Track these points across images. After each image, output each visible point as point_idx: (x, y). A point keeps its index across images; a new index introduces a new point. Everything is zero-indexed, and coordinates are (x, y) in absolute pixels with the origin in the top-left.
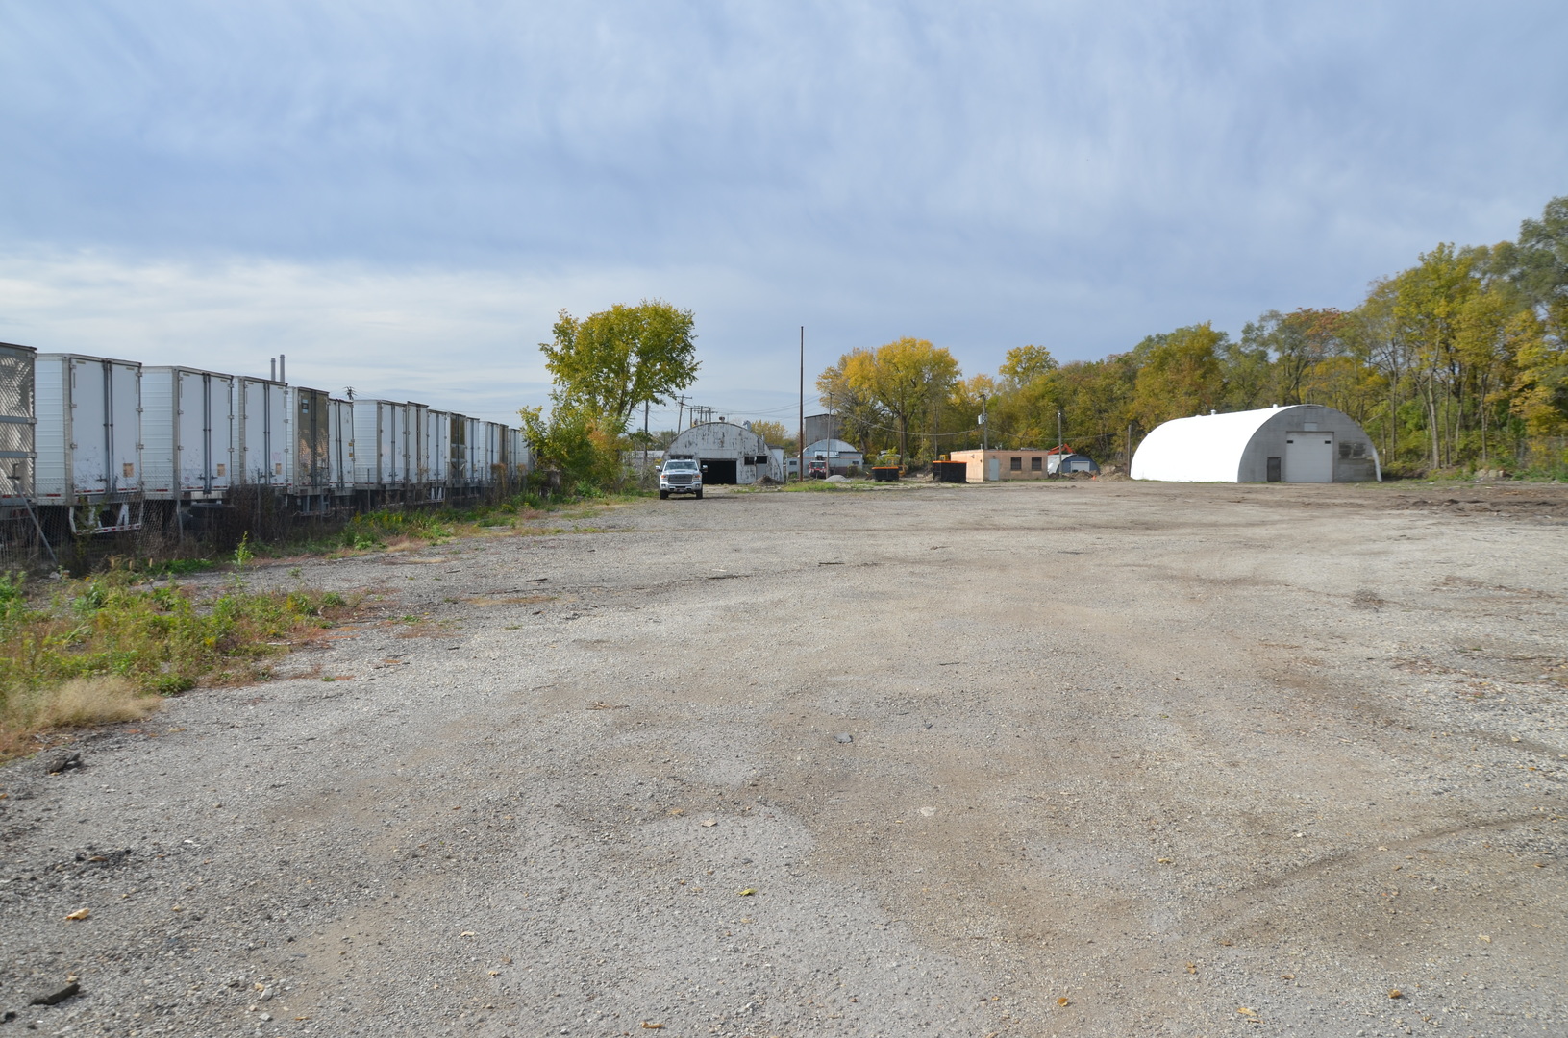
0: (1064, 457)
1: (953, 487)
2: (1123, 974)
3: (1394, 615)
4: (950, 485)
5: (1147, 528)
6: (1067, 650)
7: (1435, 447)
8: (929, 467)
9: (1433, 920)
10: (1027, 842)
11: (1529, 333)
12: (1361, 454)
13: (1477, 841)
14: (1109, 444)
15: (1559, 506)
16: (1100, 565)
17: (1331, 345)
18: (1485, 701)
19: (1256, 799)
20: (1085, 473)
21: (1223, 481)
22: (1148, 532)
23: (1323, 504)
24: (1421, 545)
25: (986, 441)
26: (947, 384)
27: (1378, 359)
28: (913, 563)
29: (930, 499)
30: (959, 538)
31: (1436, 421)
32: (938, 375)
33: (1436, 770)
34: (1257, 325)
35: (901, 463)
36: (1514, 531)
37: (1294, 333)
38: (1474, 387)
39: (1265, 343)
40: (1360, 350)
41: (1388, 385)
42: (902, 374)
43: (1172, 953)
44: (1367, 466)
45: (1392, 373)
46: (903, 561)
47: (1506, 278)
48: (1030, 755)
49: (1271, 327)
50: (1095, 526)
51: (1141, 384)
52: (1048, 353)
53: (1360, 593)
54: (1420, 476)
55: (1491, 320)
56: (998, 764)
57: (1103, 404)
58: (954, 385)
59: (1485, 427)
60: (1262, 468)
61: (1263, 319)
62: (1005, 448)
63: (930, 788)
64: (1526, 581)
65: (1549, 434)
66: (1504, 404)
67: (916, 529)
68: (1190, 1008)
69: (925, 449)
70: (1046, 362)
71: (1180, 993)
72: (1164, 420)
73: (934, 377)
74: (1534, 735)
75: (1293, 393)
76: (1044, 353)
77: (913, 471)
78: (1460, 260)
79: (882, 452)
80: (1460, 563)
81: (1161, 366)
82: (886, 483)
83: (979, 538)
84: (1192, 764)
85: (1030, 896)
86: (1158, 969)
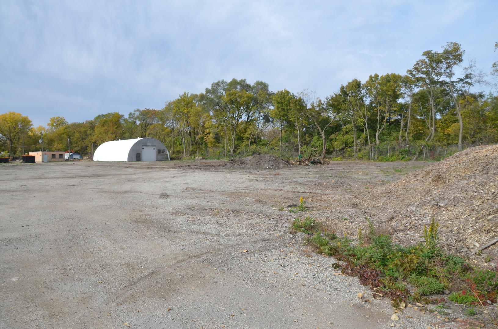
0: (71, 154)
1: (30, 165)
2: (86, 321)
3: (171, 199)
4: (29, 164)
5: (98, 177)
6: (69, 218)
7: (184, 150)
8: (21, 158)
9: (180, 286)
10: (53, 284)
11: (208, 119)
12: (164, 153)
13: (192, 262)
14: (86, 150)
15: (216, 167)
16: (81, 189)
17: (155, 120)
18: (195, 222)
19: (130, 258)
20: (78, 159)
21: (123, 161)
22: (98, 178)
23: (153, 167)
24: (180, 179)
25: (42, 148)
26: (27, 129)
27: (168, 124)
28: (13, 191)
29: (21, 169)
30: (32, 182)
31: (185, 143)
32: (24, 125)
33: (182, 243)
34: (133, 113)
35: (10, 156)
36: (205, 174)
37: (144, 116)
38: (194, 133)
39: (135, 119)
40: (163, 122)
41: (171, 132)
42: (10, 124)
43: (103, 311)
44: (166, 156)
45: (172, 129)
46: (9, 191)
47: (202, 103)
48: (55, 254)
49: (137, 114)
50: (80, 176)
51: (96, 130)
52: (65, 119)
53: (162, 194)
54: (180, 159)
55: (198, 115)
56: (43, 258)
57: (84, 137)
58: (30, 129)
59: (197, 144)
60: (135, 157)
61: (135, 111)
62: (50, 151)
63: (17, 270)
64: (207, 187)
65: (213, 147)
66: (202, 138)
67: (15, 180)
68: (109, 327)
69: (20, 151)
70: (64, 122)
71: (105, 323)
72: (104, 142)
73: (23, 126)
74: (207, 230)
75: (144, 134)
76: (63, 119)
77: (14, 159)
78: (190, 97)
79: (2, 152)
80: (190, 183)
81: (103, 125)
82: (3, 163)
83: (39, 182)
84: (110, 250)
85: (54, 302)
86: (98, 317)
